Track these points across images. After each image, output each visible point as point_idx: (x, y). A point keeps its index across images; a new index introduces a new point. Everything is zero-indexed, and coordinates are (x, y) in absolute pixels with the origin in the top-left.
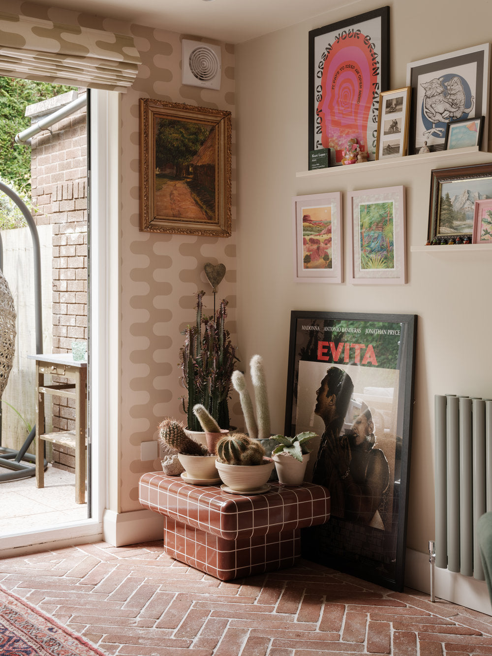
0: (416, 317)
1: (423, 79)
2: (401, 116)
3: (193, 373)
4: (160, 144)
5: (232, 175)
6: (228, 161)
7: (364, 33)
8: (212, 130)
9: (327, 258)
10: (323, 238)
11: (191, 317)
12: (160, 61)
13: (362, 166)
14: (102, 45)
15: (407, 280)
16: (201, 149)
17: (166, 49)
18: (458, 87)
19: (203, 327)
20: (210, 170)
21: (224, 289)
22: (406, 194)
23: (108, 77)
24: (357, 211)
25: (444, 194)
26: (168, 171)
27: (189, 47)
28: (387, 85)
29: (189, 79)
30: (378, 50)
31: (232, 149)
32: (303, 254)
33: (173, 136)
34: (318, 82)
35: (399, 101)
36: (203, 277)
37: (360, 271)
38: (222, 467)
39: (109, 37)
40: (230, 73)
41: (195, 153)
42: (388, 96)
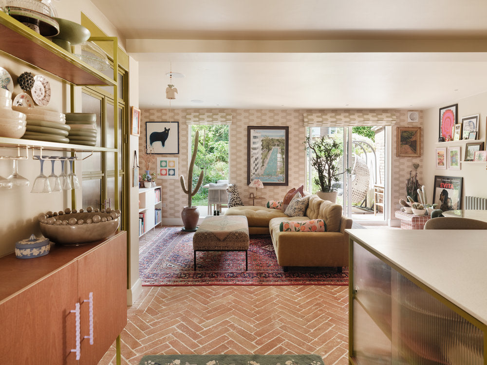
0: (463, 178)
1: (465, 121)
2: (459, 130)
3: (408, 189)
4: (402, 137)
5: (421, 142)
6: (420, 139)
7: (452, 110)
8: (416, 132)
9: (443, 163)
10: (442, 158)
11: (408, 176)
12: (402, 118)
13: (450, 142)
14: (387, 117)
15: (461, 169)
16: (413, 137)
17: (404, 114)
18: (472, 124)
19: (412, 179)
20: (415, 141)
21: (419, 169)
22: (461, 148)
23: (389, 123)
24: (450, 152)
25: (468, 149)
26: (404, 143)
27: (410, 113)
28: (457, 123)
29: (410, 120)
30: (455, 114)
31: (421, 136)
32: (438, 162)
33: (405, 134)
34: (441, 121)
35: (459, 127)
36: (413, 167)
37: (450, 167)
38: (413, 210)
39: (389, 115)
40: (421, 117)
41: (411, 138)
42: (457, 125)
